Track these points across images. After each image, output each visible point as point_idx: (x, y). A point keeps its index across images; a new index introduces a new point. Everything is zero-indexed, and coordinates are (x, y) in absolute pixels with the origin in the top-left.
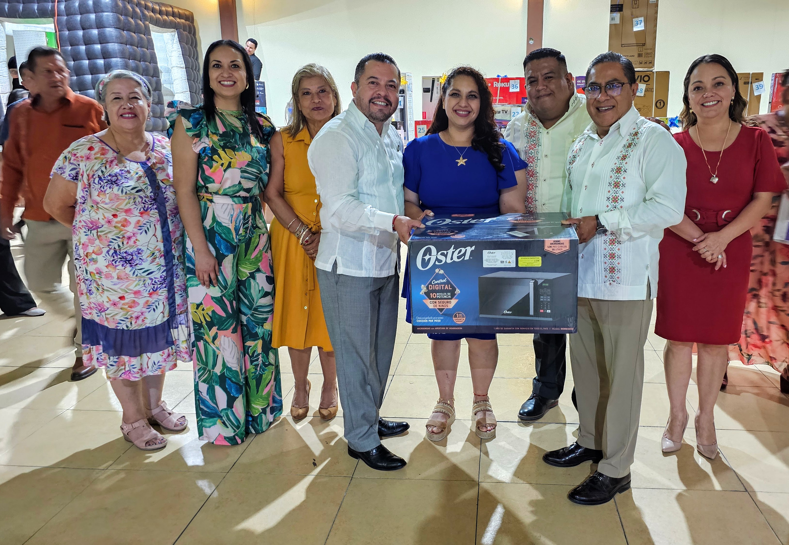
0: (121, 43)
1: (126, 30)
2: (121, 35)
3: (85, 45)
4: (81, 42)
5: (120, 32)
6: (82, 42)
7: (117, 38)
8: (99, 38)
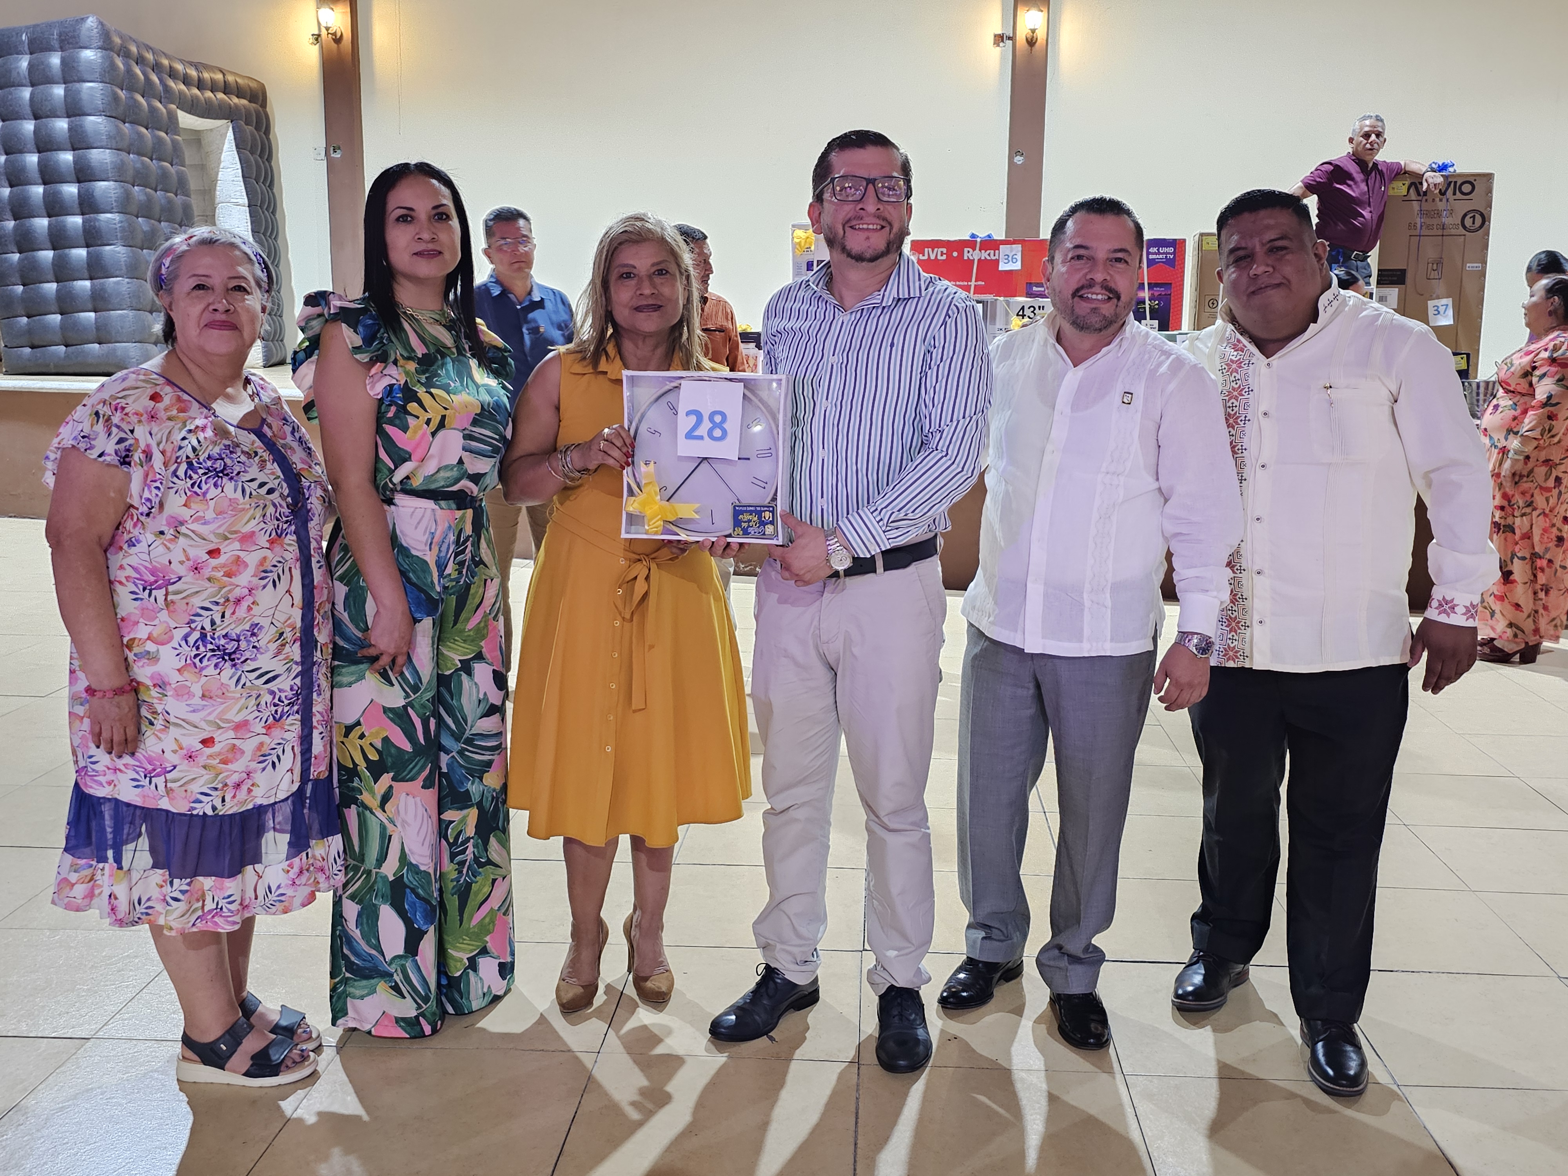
0: (118, 150)
1: (130, 122)
2: (119, 131)
3: (39, 152)
4: (29, 146)
5: (117, 126)
6: (31, 145)
7: (109, 137)
8: (70, 136)
